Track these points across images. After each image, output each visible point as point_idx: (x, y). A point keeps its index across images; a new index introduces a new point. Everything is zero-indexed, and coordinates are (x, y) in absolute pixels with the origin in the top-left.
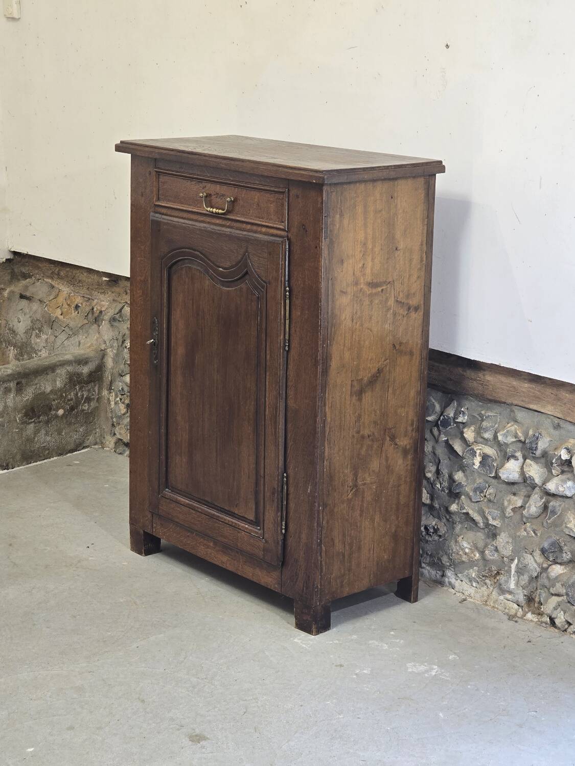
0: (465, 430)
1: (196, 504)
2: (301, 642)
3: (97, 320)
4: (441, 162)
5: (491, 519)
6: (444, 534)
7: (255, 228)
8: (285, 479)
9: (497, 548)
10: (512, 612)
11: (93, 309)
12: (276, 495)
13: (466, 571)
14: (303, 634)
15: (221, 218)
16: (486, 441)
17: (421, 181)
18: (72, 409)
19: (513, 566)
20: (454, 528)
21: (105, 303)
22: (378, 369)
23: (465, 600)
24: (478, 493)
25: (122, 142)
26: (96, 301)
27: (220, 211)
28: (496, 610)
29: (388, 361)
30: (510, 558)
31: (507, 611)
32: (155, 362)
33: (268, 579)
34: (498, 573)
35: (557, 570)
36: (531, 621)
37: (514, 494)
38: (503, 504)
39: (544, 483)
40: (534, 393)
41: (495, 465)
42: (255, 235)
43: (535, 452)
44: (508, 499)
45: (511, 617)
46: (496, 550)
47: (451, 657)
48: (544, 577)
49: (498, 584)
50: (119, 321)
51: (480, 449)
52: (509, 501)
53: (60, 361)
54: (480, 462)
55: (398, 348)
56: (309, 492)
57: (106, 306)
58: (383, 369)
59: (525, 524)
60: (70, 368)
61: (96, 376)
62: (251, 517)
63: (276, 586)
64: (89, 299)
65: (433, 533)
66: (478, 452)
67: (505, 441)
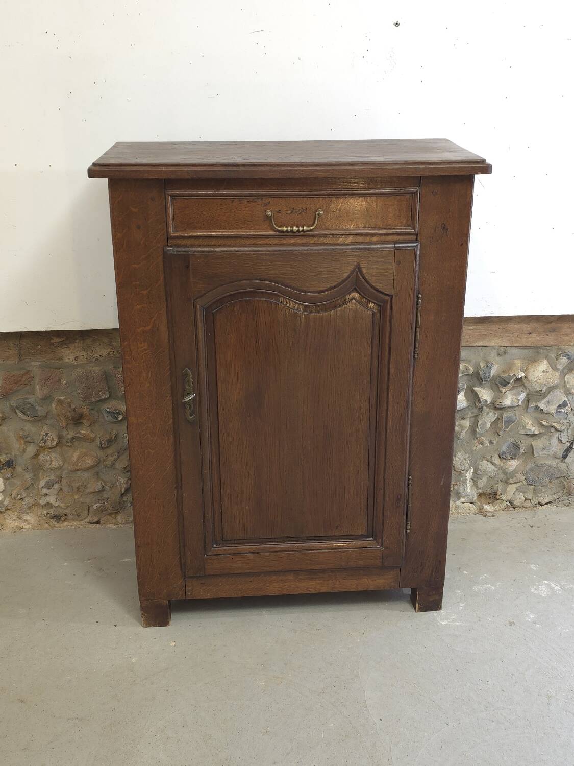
8: (411, 482)
15: (304, 236)
19: (469, 475)
30: (467, 470)
32: (191, 417)
33: (380, 582)
35: (513, 464)
37: (464, 418)
39: (494, 401)
42: (368, 246)
48: (499, 474)
59: (477, 438)
62: (361, 532)
63: (393, 584)
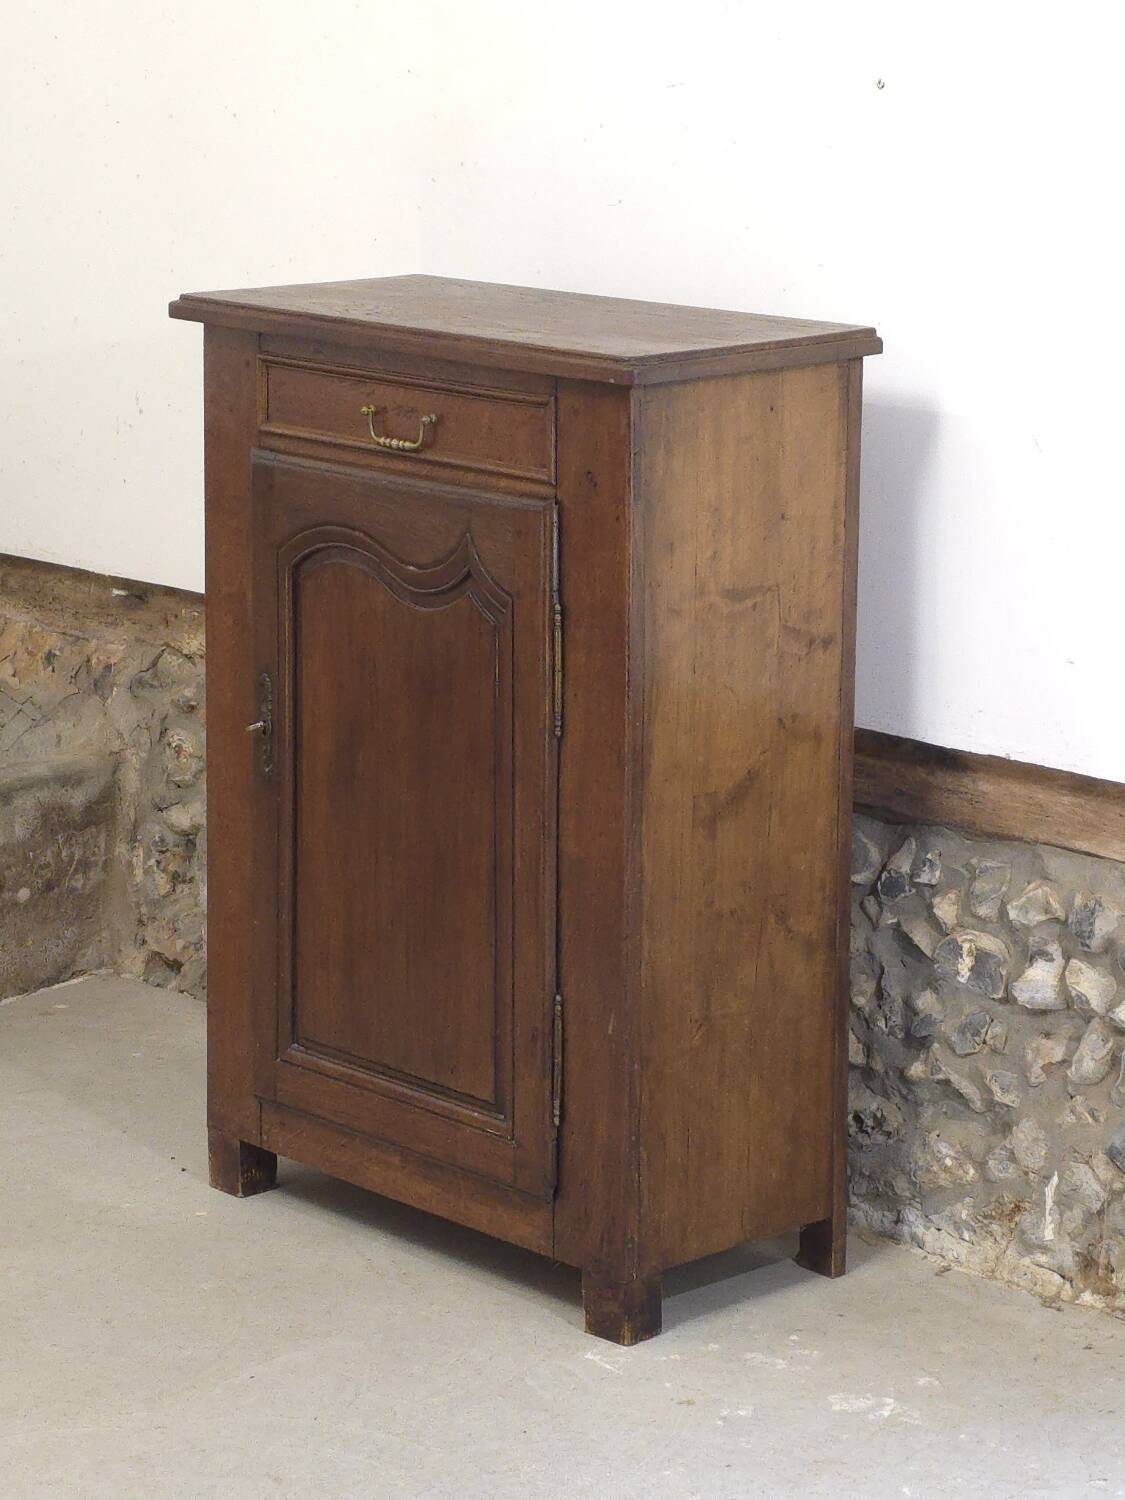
0: (936, 900)
1: (361, 1074)
2: (600, 1360)
3: (100, 685)
4: (873, 331)
5: (998, 1090)
6: (898, 1131)
7: (483, 479)
8: (559, 1008)
9: (1013, 1153)
10: (1051, 1291)
11: (89, 661)
12: (539, 1044)
13: (948, 1208)
14: (604, 1344)
15: (410, 459)
16: (982, 923)
17: (833, 371)
18: (49, 886)
19: (1049, 1192)
20: (917, 1116)
21: (114, 645)
22: (749, 772)
23: (947, 1269)
24: (968, 1035)
25: (184, 298)
26: (94, 642)
27: (408, 444)
28: (1014, 1287)
29: (769, 753)
30: (1043, 1173)
31: (1038, 1289)
32: (267, 770)
33: (525, 1230)
34: (1018, 1208)
36: (1092, 1307)
37: (1047, 1035)
38: (1023, 1057)
39: (1111, 1008)
40: (1082, 816)
41: (1004, 973)
42: (484, 495)
43: (1088, 942)
44: (1034, 1045)
45: (1050, 1302)
46: (1012, 1157)
47: (922, 1381)
48: (1116, 1211)
49: (1016, 1232)
50: (152, 686)
51: (970, 941)
52: (1037, 1050)
53: (21, 779)
54: (972, 969)
55: (789, 728)
56: (610, 1032)
57: (120, 655)
58: (758, 771)
59: (1072, 1097)
60: (44, 795)
61: (101, 812)
62: (486, 1094)
63: (543, 1243)
64: (78, 638)
65: (873, 1128)
66: (966, 946)
67: (1025, 922)
